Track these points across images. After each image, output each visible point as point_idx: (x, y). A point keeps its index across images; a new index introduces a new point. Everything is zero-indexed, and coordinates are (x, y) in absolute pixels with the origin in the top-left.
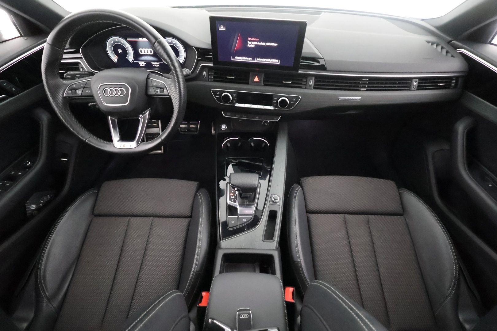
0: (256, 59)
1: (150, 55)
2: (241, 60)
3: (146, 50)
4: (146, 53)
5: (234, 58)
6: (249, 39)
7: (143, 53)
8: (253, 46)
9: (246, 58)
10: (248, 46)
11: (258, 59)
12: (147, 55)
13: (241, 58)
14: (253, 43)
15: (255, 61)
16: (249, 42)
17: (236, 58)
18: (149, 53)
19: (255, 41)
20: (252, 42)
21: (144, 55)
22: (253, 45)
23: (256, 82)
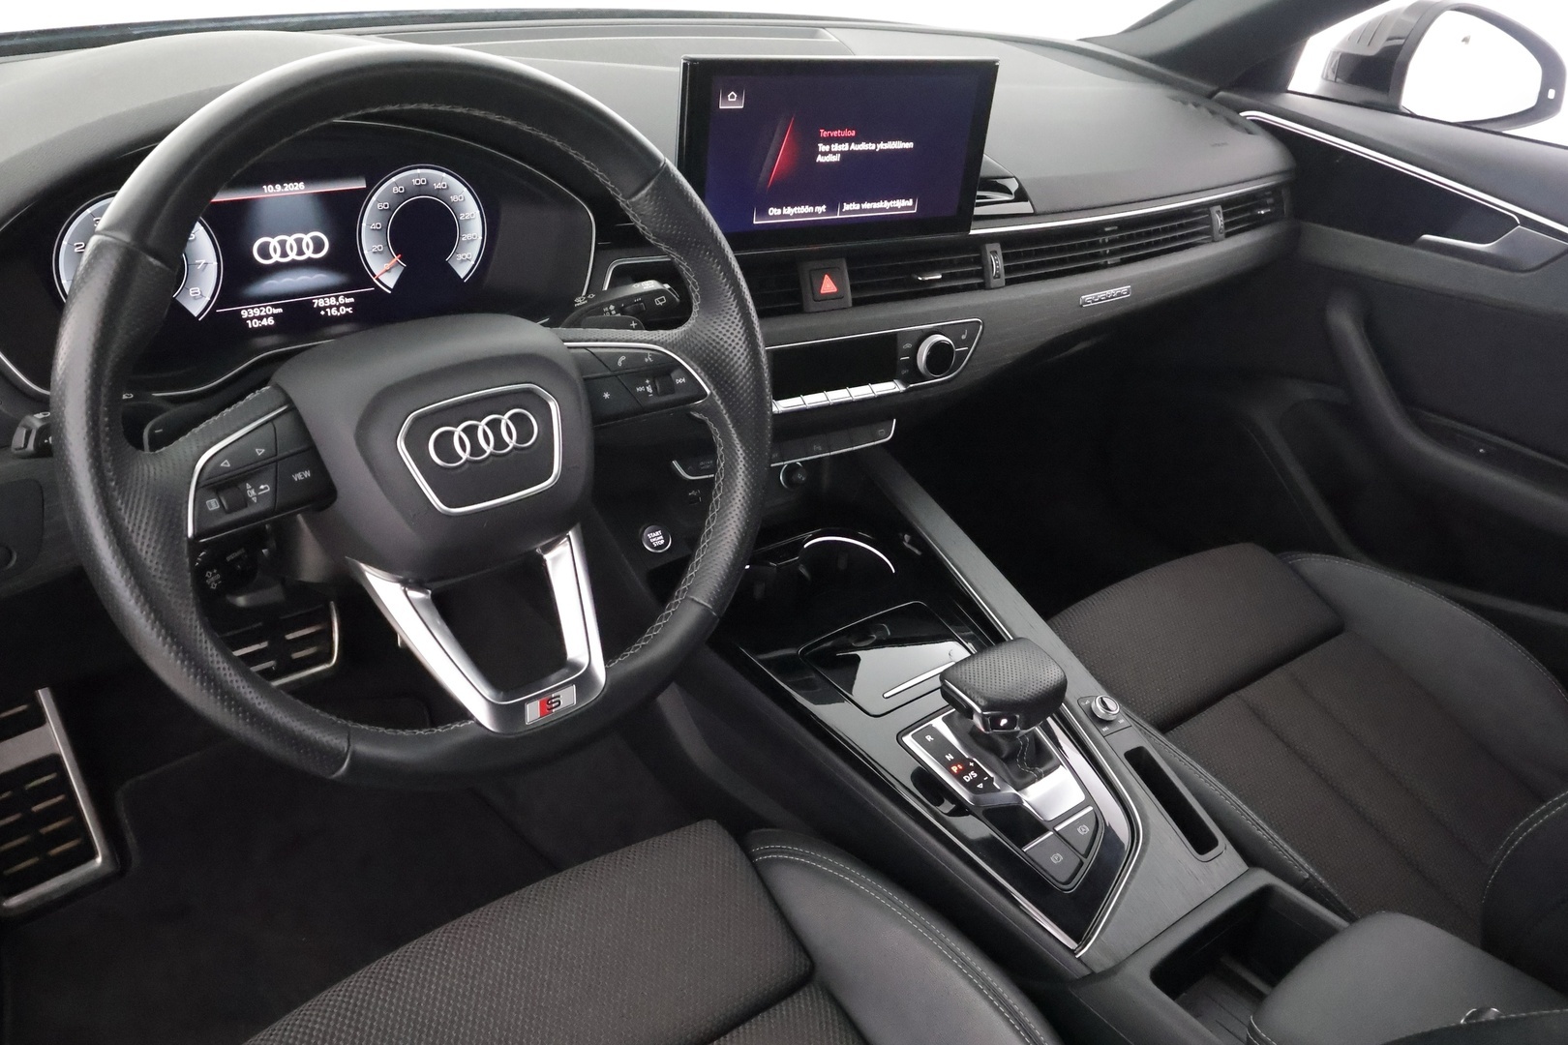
0: (842, 207)
1: (310, 264)
2: (788, 216)
3: (290, 240)
4: (293, 256)
5: (763, 213)
6: (824, 133)
7: (276, 258)
8: (836, 158)
9: (807, 209)
10: (820, 159)
11: (847, 207)
12: (294, 265)
13: (789, 211)
14: (836, 147)
15: (838, 216)
16: (822, 148)
17: (774, 211)
18: (309, 254)
19: (840, 140)
20: (833, 146)
21: (278, 268)
22: (834, 153)
23: (829, 297)
